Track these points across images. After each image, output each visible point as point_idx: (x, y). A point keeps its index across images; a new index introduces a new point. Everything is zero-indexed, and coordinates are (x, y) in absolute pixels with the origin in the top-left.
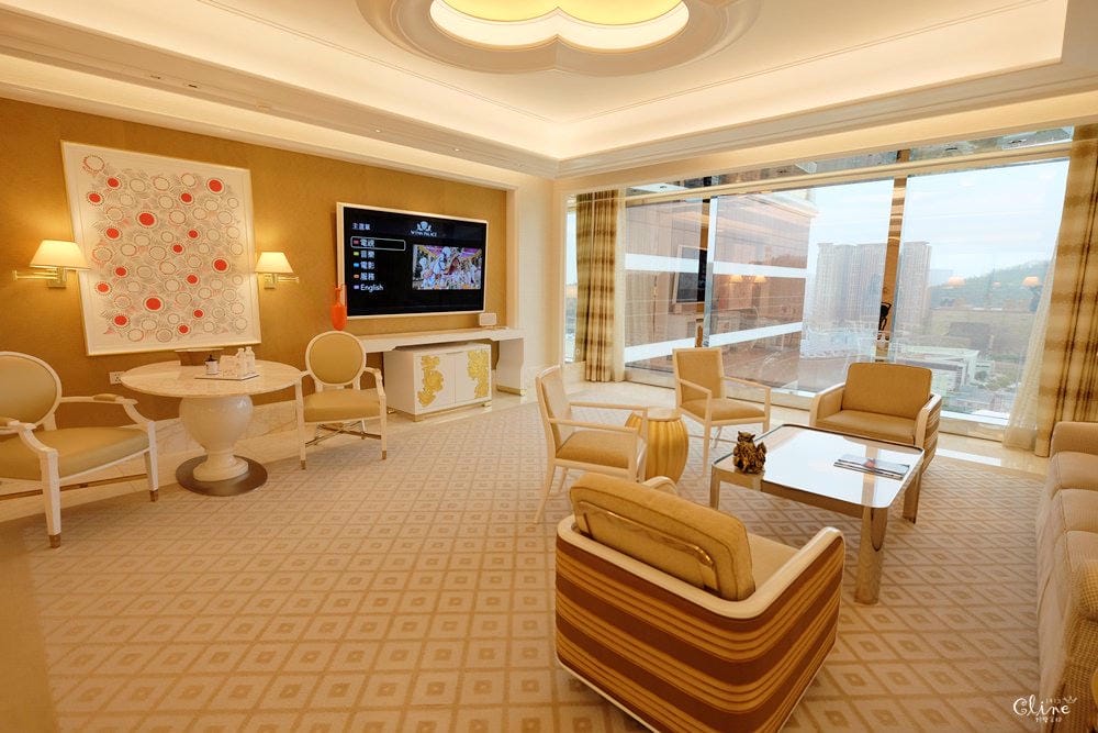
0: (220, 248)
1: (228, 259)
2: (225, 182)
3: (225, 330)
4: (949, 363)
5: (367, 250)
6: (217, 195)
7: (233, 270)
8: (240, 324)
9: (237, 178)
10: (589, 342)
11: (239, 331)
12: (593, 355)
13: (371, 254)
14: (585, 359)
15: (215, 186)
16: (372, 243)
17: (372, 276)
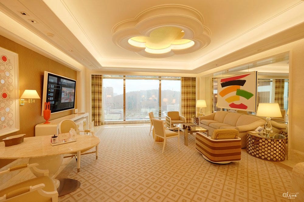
0: (5, 88)
1: (8, 93)
2: (8, 57)
3: (5, 127)
4: (119, 112)
5: (52, 89)
6: (5, 63)
7: (10, 98)
8: (11, 123)
9: (13, 56)
10: (95, 115)
11: (10, 126)
12: (97, 118)
13: (53, 90)
14: (94, 120)
15: (4, 59)
16: (53, 86)
17: (52, 98)
